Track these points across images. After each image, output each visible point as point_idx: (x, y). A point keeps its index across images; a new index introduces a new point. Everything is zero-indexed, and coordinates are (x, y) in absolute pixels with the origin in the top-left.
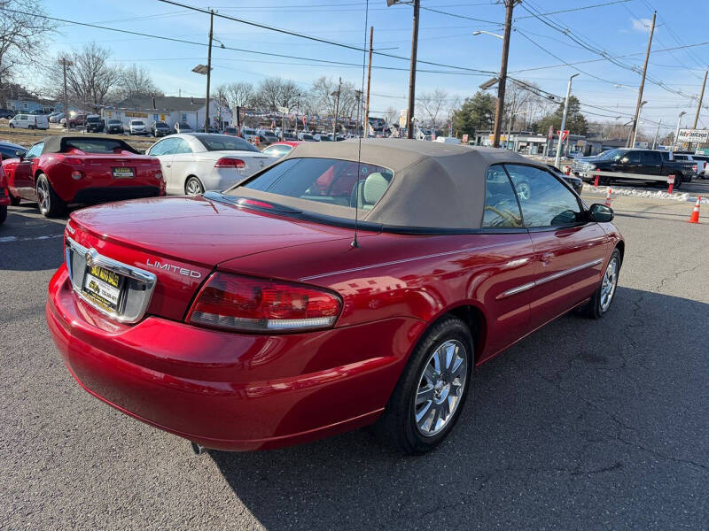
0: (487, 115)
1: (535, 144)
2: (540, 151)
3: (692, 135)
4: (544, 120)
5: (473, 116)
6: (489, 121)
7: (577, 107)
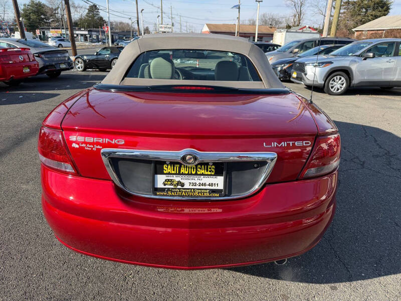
0: (43, 17)
1: (82, 35)
2: (86, 39)
3: (165, 28)
4: (81, 19)
5: (33, 17)
6: (45, 20)
7: (98, 12)
